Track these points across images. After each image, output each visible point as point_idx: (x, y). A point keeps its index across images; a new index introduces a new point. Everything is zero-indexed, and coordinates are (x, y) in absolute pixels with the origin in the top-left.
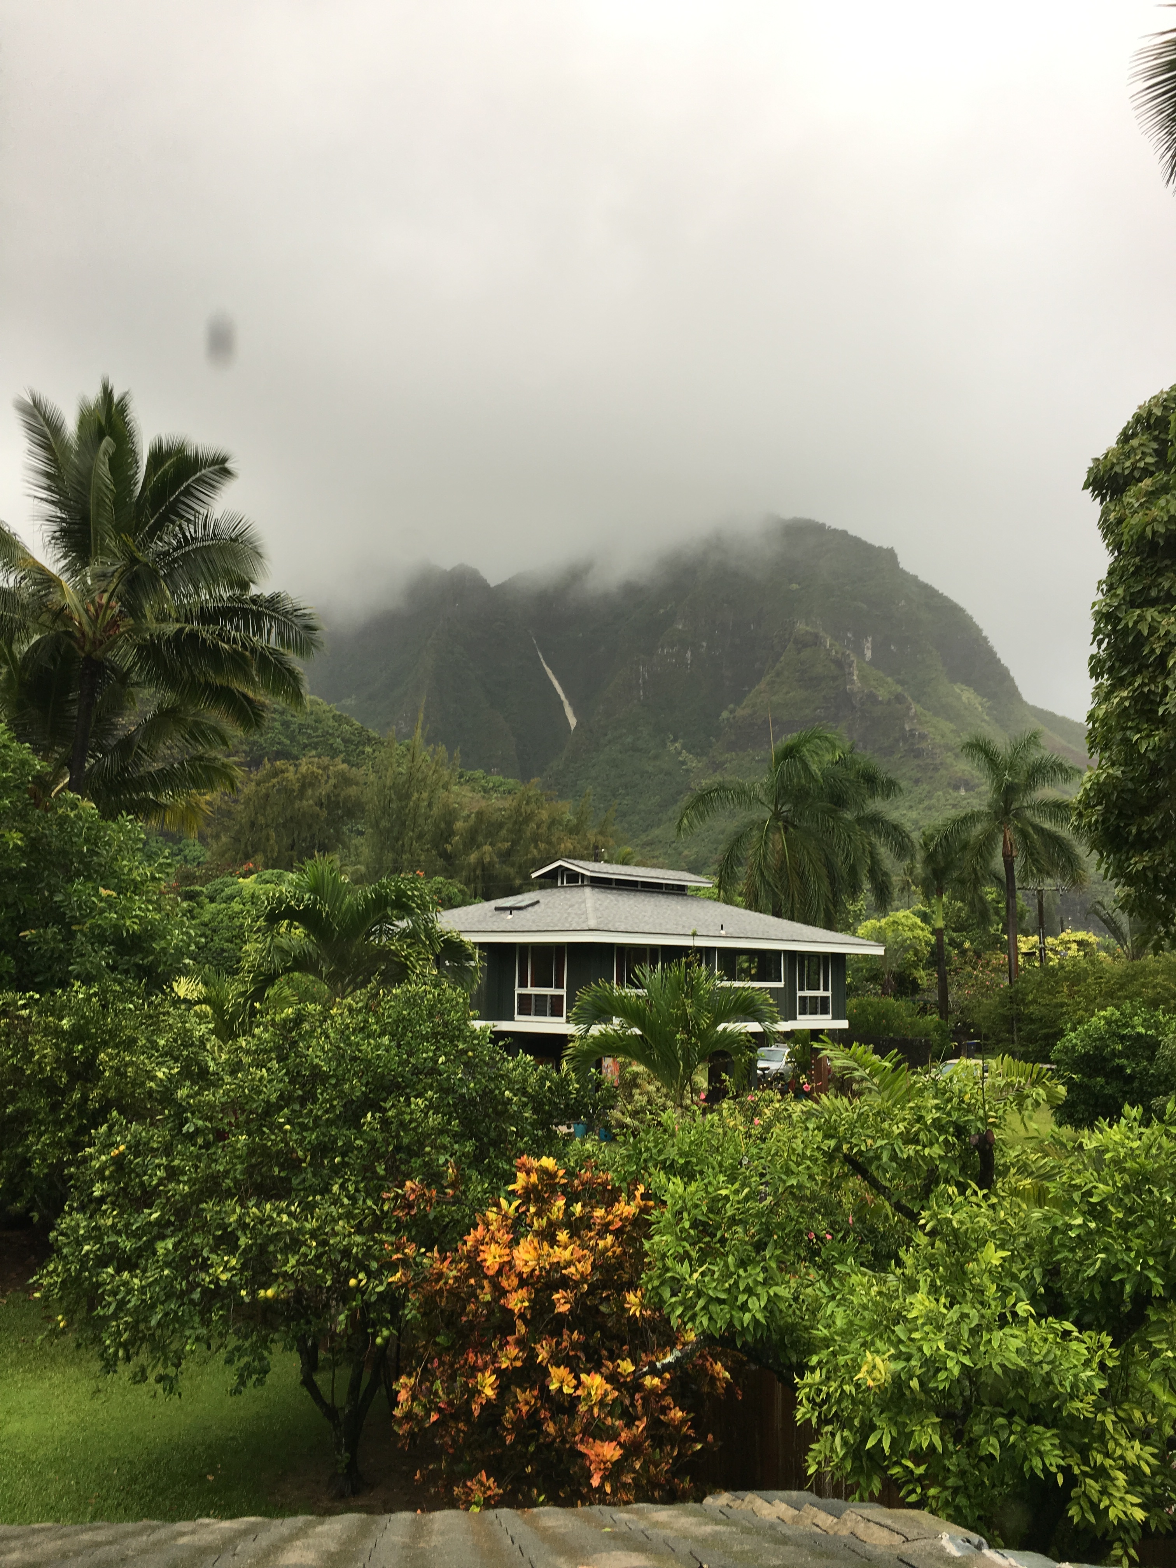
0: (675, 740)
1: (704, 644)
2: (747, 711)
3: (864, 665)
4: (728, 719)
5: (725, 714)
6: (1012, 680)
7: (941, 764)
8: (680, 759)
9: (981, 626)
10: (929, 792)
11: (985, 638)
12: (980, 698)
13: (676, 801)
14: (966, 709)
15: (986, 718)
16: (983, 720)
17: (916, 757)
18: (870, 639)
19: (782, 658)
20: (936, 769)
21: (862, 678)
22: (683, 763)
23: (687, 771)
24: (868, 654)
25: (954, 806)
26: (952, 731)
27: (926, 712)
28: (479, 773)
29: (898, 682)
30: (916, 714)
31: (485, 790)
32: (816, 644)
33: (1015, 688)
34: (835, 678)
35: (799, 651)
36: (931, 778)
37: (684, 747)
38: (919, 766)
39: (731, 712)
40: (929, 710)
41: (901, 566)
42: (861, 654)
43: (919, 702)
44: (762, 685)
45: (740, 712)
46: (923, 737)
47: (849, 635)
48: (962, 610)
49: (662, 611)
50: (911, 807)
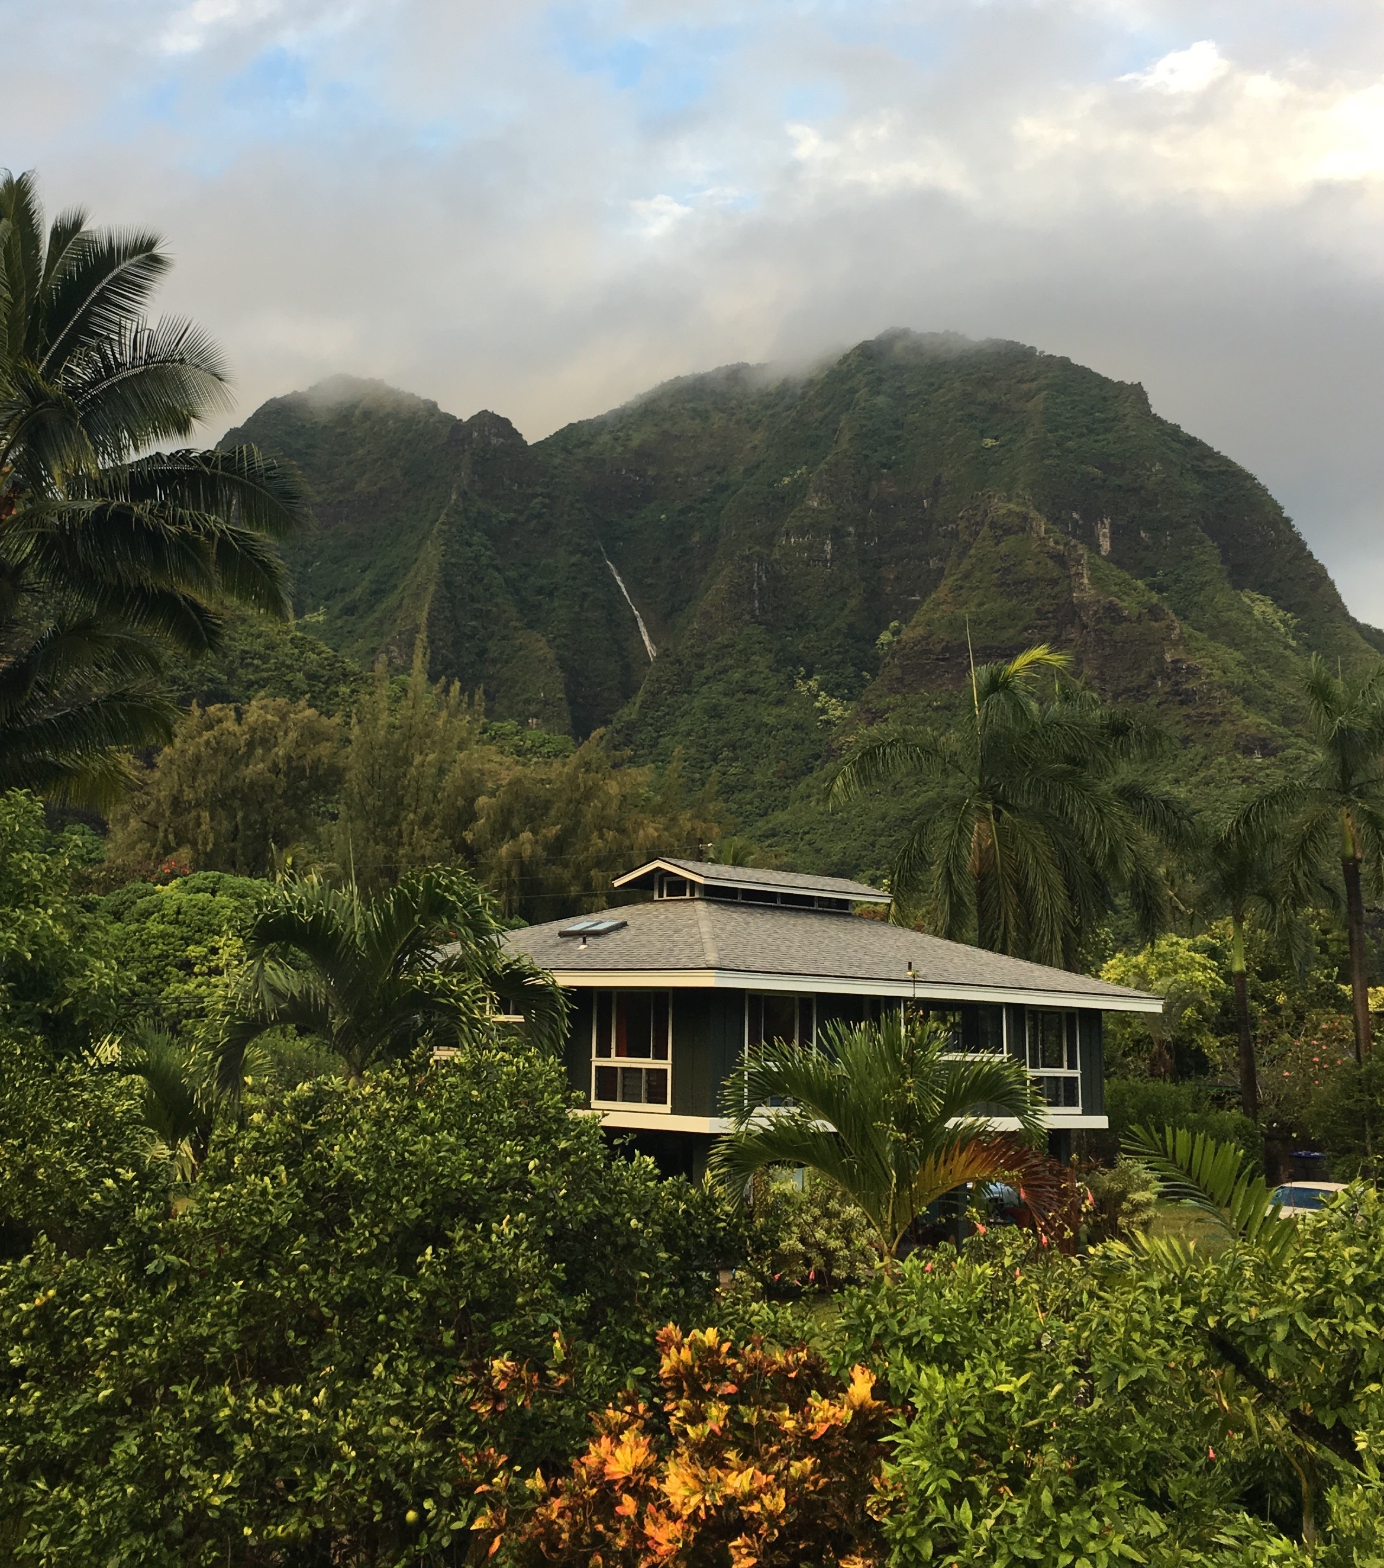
0: (808, 676)
1: (851, 529)
2: (920, 631)
3: (1099, 562)
4: (890, 644)
5: (885, 637)
6: (1332, 584)
7: (1223, 714)
8: (817, 704)
9: (1281, 503)
10: (1205, 758)
11: (1288, 521)
12: (1281, 613)
13: (811, 770)
14: (1259, 629)
15: (1294, 643)
16: (1287, 647)
17: (1182, 703)
18: (1107, 522)
19: (972, 552)
20: (1215, 722)
21: (1096, 581)
22: (823, 711)
23: (828, 722)
24: (1106, 545)
25: (1245, 780)
26: (1239, 663)
27: (1197, 634)
28: (509, 725)
29: (1151, 587)
30: (1181, 637)
31: (519, 752)
32: (1023, 530)
33: (1337, 597)
34: (1054, 582)
35: (998, 540)
36: (1207, 735)
37: (822, 687)
38: (1188, 716)
39: (896, 632)
40: (1201, 630)
41: (1153, 411)
42: (1095, 547)
43: (1186, 618)
44: (942, 592)
45: (909, 634)
46: (1193, 672)
47: (1075, 515)
48: (1250, 478)
49: (786, 480)
50: (1177, 781)
